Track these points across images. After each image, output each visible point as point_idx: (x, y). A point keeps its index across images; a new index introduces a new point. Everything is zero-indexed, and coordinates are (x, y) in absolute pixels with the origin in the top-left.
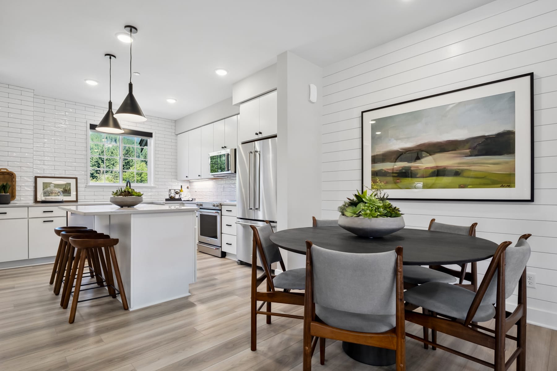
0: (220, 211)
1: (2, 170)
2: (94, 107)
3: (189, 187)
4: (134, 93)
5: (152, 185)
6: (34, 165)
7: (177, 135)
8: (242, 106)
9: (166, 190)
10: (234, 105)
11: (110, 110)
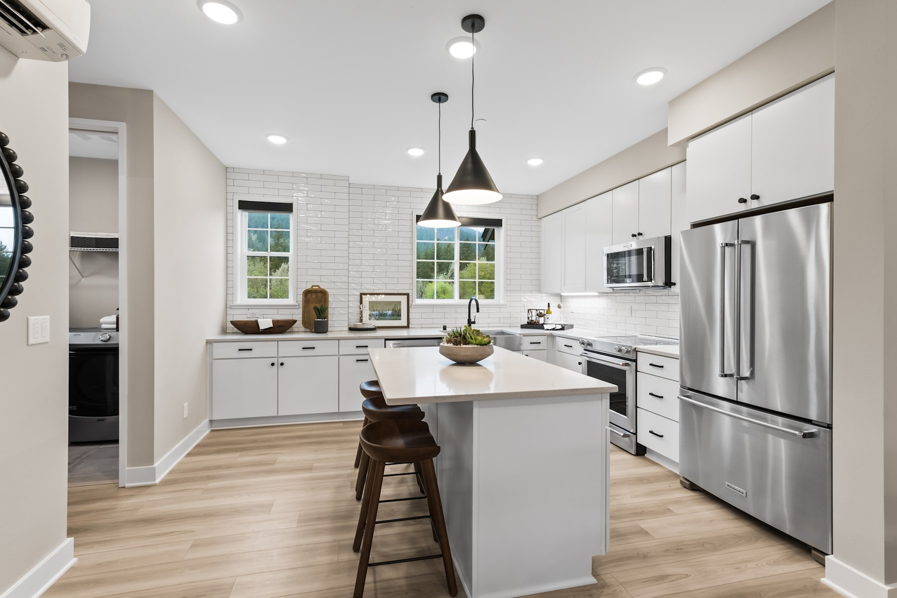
0: (635, 363)
1: (314, 288)
2: (421, 190)
3: (561, 305)
4: (479, 149)
5: (502, 302)
6: (350, 278)
7: (540, 219)
8: (692, 145)
9: (523, 309)
10: (670, 146)
11: (440, 189)
